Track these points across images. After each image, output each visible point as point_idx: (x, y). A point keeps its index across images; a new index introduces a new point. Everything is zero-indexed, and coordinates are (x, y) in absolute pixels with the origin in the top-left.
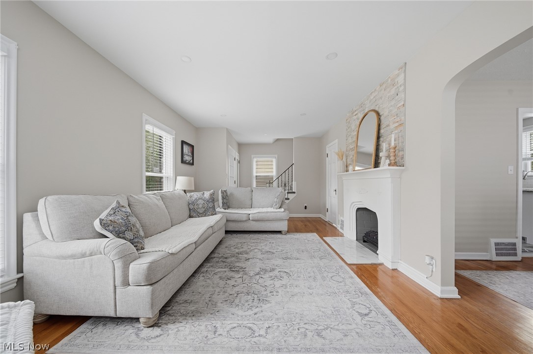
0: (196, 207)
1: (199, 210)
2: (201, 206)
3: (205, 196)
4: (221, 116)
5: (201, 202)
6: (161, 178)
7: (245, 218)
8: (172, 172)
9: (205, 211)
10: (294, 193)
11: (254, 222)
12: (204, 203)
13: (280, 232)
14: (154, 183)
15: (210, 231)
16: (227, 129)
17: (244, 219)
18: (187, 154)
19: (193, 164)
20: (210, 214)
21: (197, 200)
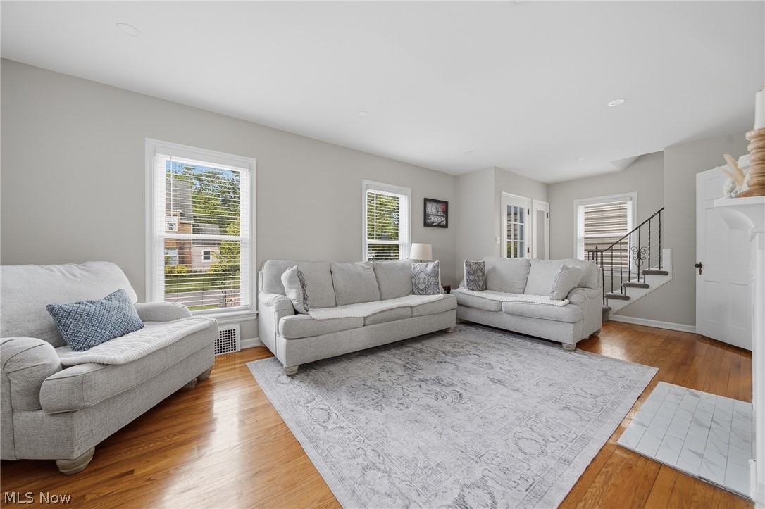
0: (417, 281)
1: (420, 286)
2: (421, 281)
3: (428, 268)
4: (466, 153)
5: (422, 276)
6: (397, 246)
7: (493, 307)
8: (407, 239)
9: (426, 287)
10: (665, 273)
11: (509, 316)
12: (425, 278)
13: (558, 344)
14: (385, 253)
15: (408, 312)
16: (496, 168)
17: (493, 309)
18: (434, 213)
19: (446, 226)
20: (432, 292)
21: (419, 273)
